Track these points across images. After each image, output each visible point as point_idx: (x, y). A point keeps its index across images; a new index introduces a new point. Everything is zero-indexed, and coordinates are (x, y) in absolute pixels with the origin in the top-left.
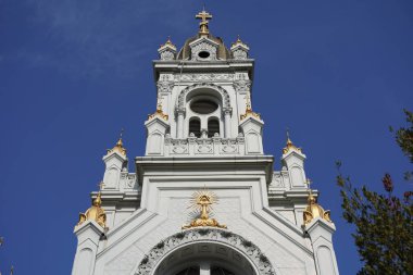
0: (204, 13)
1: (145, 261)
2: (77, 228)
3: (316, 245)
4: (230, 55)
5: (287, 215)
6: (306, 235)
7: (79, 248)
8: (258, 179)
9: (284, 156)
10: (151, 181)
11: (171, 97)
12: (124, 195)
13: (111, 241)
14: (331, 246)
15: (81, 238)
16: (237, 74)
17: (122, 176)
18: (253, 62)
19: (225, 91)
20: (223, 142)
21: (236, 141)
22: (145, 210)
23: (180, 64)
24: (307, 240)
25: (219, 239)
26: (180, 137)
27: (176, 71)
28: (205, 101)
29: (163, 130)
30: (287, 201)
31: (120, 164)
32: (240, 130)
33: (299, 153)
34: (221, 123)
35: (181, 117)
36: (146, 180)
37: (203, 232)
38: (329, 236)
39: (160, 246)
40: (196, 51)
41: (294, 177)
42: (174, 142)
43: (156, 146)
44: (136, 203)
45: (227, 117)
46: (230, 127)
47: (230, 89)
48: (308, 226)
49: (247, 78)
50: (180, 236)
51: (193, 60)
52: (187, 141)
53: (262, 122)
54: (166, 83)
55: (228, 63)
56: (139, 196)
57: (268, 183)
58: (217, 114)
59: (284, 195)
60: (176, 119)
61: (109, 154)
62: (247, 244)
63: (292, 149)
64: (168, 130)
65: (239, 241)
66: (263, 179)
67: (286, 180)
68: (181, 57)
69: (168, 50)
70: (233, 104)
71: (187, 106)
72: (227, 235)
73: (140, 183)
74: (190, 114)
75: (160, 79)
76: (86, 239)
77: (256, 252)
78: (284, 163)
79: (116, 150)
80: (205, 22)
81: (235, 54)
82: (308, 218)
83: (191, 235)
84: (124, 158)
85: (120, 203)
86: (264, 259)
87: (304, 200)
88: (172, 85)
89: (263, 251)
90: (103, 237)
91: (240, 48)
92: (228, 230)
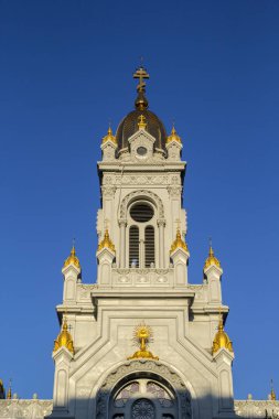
0: (141, 71)
1: (104, 385)
2: (54, 354)
3: (220, 369)
7: (57, 369)
8: (183, 310)
9: (206, 270)
10: (103, 310)
12: (82, 309)
13: (78, 363)
14: (230, 369)
16: (171, 176)
19: (160, 200)
20: (157, 271)
21: (167, 271)
22: (101, 337)
23: (121, 166)
24: (214, 364)
27: (117, 171)
29: (110, 259)
31: (75, 277)
32: (171, 261)
33: (218, 266)
35: (123, 228)
36: (99, 310)
37: (142, 363)
38: (229, 363)
39: (114, 373)
40: (134, 147)
42: (119, 271)
45: (161, 228)
48: (215, 355)
49: (180, 182)
50: (127, 365)
51: (133, 158)
52: (129, 271)
53: (188, 254)
54: (109, 186)
55: (163, 166)
58: (152, 222)
59: (203, 309)
61: (66, 267)
62: (172, 373)
63: (212, 263)
65: (167, 371)
67: (206, 291)
69: (109, 145)
71: (127, 213)
72: (159, 365)
74: (131, 222)
75: (104, 182)
76: (61, 362)
77: (178, 379)
78: (205, 277)
79: (72, 263)
81: (170, 151)
82: (217, 346)
83: (134, 365)
84: (78, 270)
85: (79, 313)
86: (183, 385)
88: (114, 189)
90: (73, 360)
91: (174, 144)
92: (160, 362)
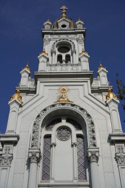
0: (64, 7)
1: (38, 116)
2: (9, 102)
3: (111, 109)
4: (75, 26)
5: (99, 97)
6: (107, 105)
7: (11, 111)
8: (87, 82)
9: (98, 71)
10: (41, 82)
11: (49, 45)
12: (30, 89)
13: (24, 108)
14: (117, 110)
15: (11, 107)
16: (78, 35)
17: (29, 80)
18: (86, 30)
19: (73, 43)
20: (72, 65)
21: (77, 65)
22: (38, 95)
23: (53, 30)
24: (107, 107)
25: (70, 107)
26: (53, 63)
27: (51, 34)
28: (64, 47)
29: (46, 60)
30: (99, 91)
31: (27, 75)
32: (80, 60)
33: (105, 70)
34: (71, 57)
35: (54, 54)
36: (38, 82)
37: (63, 104)
38: (117, 106)
39: (45, 110)
40: (60, 25)
41: (103, 80)
42: (50, 65)
43: (43, 67)
44: (35, 92)
45: (74, 54)
46: (75, 59)
47: (75, 42)
48: (108, 101)
49: (83, 37)
50: (53, 106)
51: (59, 29)
52: (56, 65)
53: (89, 56)
54: (47, 39)
55: (74, 30)
56: (36, 89)
57: (91, 83)
58: (69, 53)
59: (98, 88)
60: (52, 55)
61: (23, 71)
62: (82, 109)
63: (102, 68)
64: (48, 60)
65: (78, 108)
66: (89, 81)
67: (99, 82)
68: (54, 27)
69: (48, 24)
70: (76, 49)
71: (56, 49)
72: (73, 105)
73: (36, 83)
74: (58, 53)
75: (45, 37)
76: (14, 107)
77: (85, 113)
78: (98, 75)
79: (26, 69)
80: (64, 11)
81: (78, 26)
82: (108, 98)
83: (58, 105)
84: (29, 72)
85: (28, 92)
86: (89, 115)
87: (106, 91)
88: (50, 40)
89: (88, 112)
90: (21, 106)
91: (80, 23)
92: (74, 103)
